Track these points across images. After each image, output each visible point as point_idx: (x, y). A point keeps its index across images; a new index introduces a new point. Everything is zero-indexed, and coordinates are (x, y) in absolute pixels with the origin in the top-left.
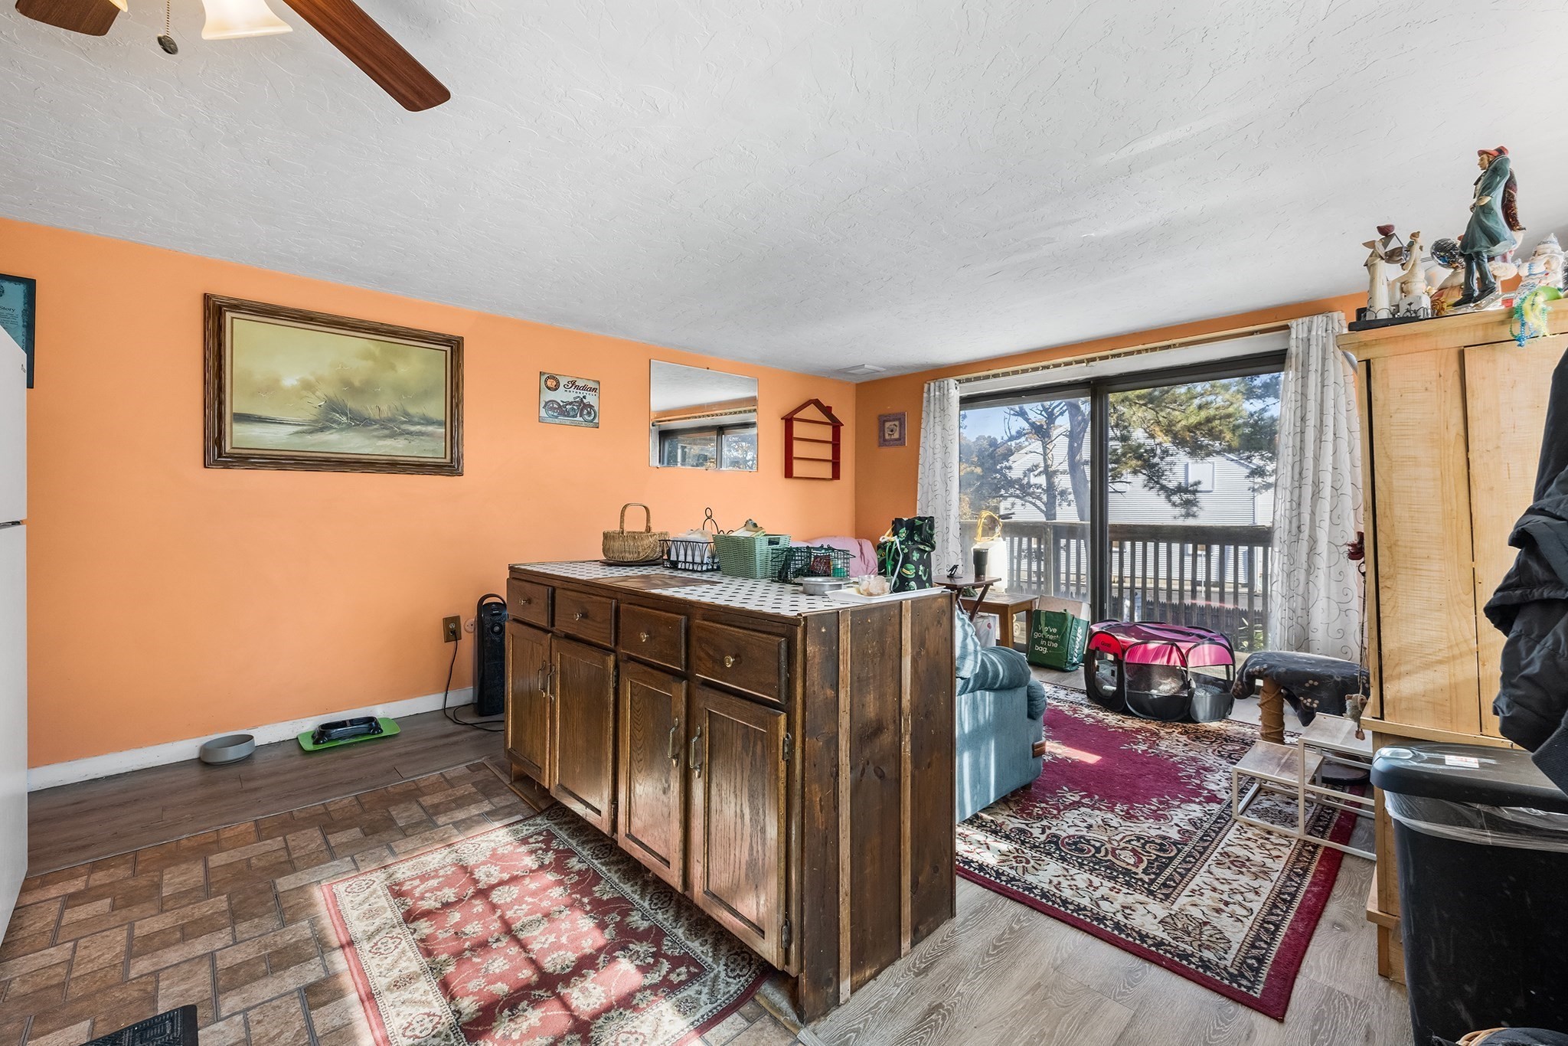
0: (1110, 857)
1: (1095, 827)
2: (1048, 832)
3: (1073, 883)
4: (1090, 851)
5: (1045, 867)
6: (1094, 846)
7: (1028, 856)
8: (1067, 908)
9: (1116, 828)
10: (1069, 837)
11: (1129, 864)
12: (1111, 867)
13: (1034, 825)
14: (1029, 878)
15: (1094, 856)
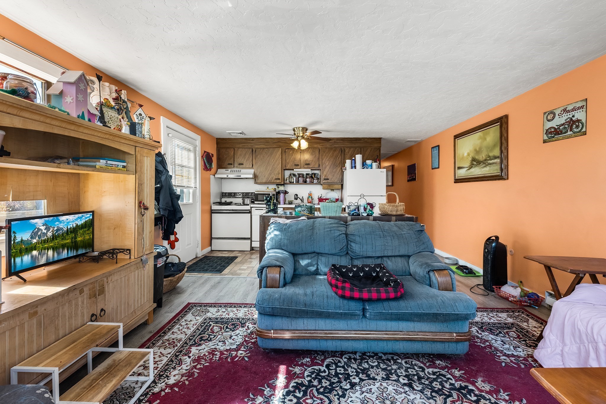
0: (222, 326)
1: (228, 338)
2: (246, 328)
3: (233, 313)
4: (230, 326)
5: (243, 314)
6: (228, 328)
7: (249, 315)
8: (234, 306)
9: (220, 342)
10: (238, 328)
11: (216, 326)
12: (222, 323)
13: (252, 328)
14: (246, 309)
15: (228, 324)
